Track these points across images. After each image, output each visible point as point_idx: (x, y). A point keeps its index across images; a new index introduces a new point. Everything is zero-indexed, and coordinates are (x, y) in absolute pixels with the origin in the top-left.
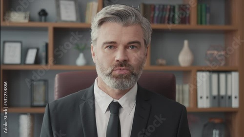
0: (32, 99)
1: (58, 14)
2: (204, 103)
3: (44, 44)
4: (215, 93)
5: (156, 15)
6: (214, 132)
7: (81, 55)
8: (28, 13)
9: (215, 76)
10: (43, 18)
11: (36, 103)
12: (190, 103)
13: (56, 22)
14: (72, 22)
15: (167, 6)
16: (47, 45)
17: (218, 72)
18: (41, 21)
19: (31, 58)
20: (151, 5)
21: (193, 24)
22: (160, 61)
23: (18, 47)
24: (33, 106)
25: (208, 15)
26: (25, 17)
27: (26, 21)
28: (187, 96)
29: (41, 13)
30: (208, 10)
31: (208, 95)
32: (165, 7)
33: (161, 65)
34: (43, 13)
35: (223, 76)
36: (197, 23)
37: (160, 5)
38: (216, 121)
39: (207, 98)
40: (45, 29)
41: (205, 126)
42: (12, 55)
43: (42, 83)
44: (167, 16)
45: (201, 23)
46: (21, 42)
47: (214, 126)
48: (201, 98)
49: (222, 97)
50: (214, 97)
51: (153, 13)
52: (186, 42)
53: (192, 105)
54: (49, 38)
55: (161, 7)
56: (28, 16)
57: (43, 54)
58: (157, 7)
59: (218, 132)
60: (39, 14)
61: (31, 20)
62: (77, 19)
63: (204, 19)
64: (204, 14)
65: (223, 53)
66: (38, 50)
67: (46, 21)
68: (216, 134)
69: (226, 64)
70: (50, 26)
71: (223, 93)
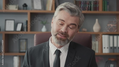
0: (20, 48)
1: (33, 6)
2: (106, 51)
3: (26, 21)
4: (111, 45)
5: (82, 6)
6: (111, 65)
7: (44, 27)
8: (18, 5)
9: (111, 37)
10: (25, 8)
11: (21, 51)
12: (99, 50)
13: (32, 10)
14: (40, 10)
15: (87, 1)
16: (27, 22)
17: (113, 35)
18: (24, 9)
19: (19, 28)
20: (79, 1)
21: (100, 11)
22: (84, 30)
23: (12, 22)
24: (20, 52)
25: (108, 6)
26: (16, 7)
27: (17, 9)
28: (97, 47)
29: (24, 6)
30: (108, 3)
31: (108, 47)
32: (86, 2)
33: (84, 31)
34: (25, 5)
35: (115, 37)
36: (103, 10)
37: (83, 1)
38: (112, 60)
39: (108, 48)
40: (26, 14)
41: (106, 62)
42: (10, 27)
43: (24, 40)
44: (87, 6)
45: (105, 10)
46: (14, 20)
47: (111, 62)
48: (104, 48)
49: (115, 48)
50: (111, 48)
51: (80, 5)
52: (97, 20)
53: (100, 52)
54: (28, 18)
55: (85, 2)
56: (18, 7)
57: (25, 26)
58: (82, 2)
59: (113, 65)
60: (23, 6)
61: (19, 9)
62: (42, 8)
63: (106, 8)
64: (106, 5)
65: (115, 25)
66: (23, 24)
67: (26, 9)
68: (112, 66)
69: (117, 31)
70: (29, 12)
71: (115, 45)
